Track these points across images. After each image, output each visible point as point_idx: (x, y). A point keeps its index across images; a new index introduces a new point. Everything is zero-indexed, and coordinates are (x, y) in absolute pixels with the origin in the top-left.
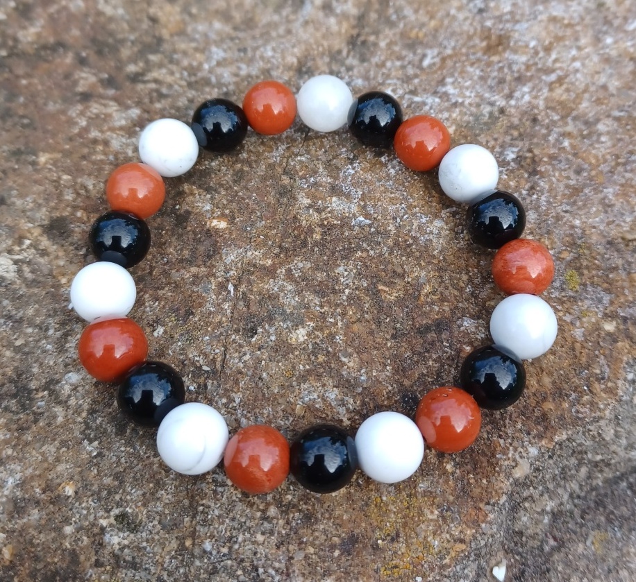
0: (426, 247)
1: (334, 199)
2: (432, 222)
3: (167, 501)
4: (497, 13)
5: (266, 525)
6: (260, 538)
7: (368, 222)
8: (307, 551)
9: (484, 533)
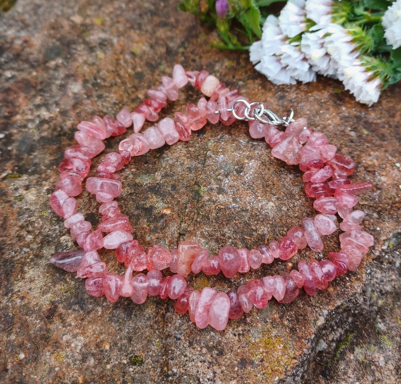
0: (266, 215)
1: (220, 196)
2: (267, 204)
3: (154, 349)
4: (290, 99)
5: (201, 357)
6: (200, 364)
7: (237, 206)
8: (222, 369)
9: (305, 354)
